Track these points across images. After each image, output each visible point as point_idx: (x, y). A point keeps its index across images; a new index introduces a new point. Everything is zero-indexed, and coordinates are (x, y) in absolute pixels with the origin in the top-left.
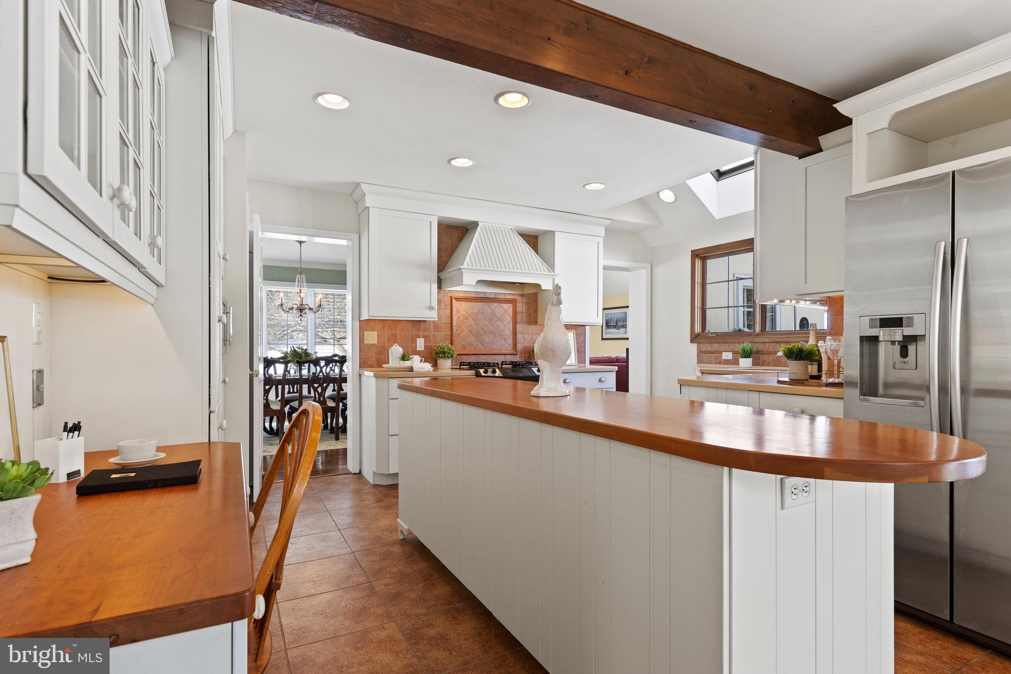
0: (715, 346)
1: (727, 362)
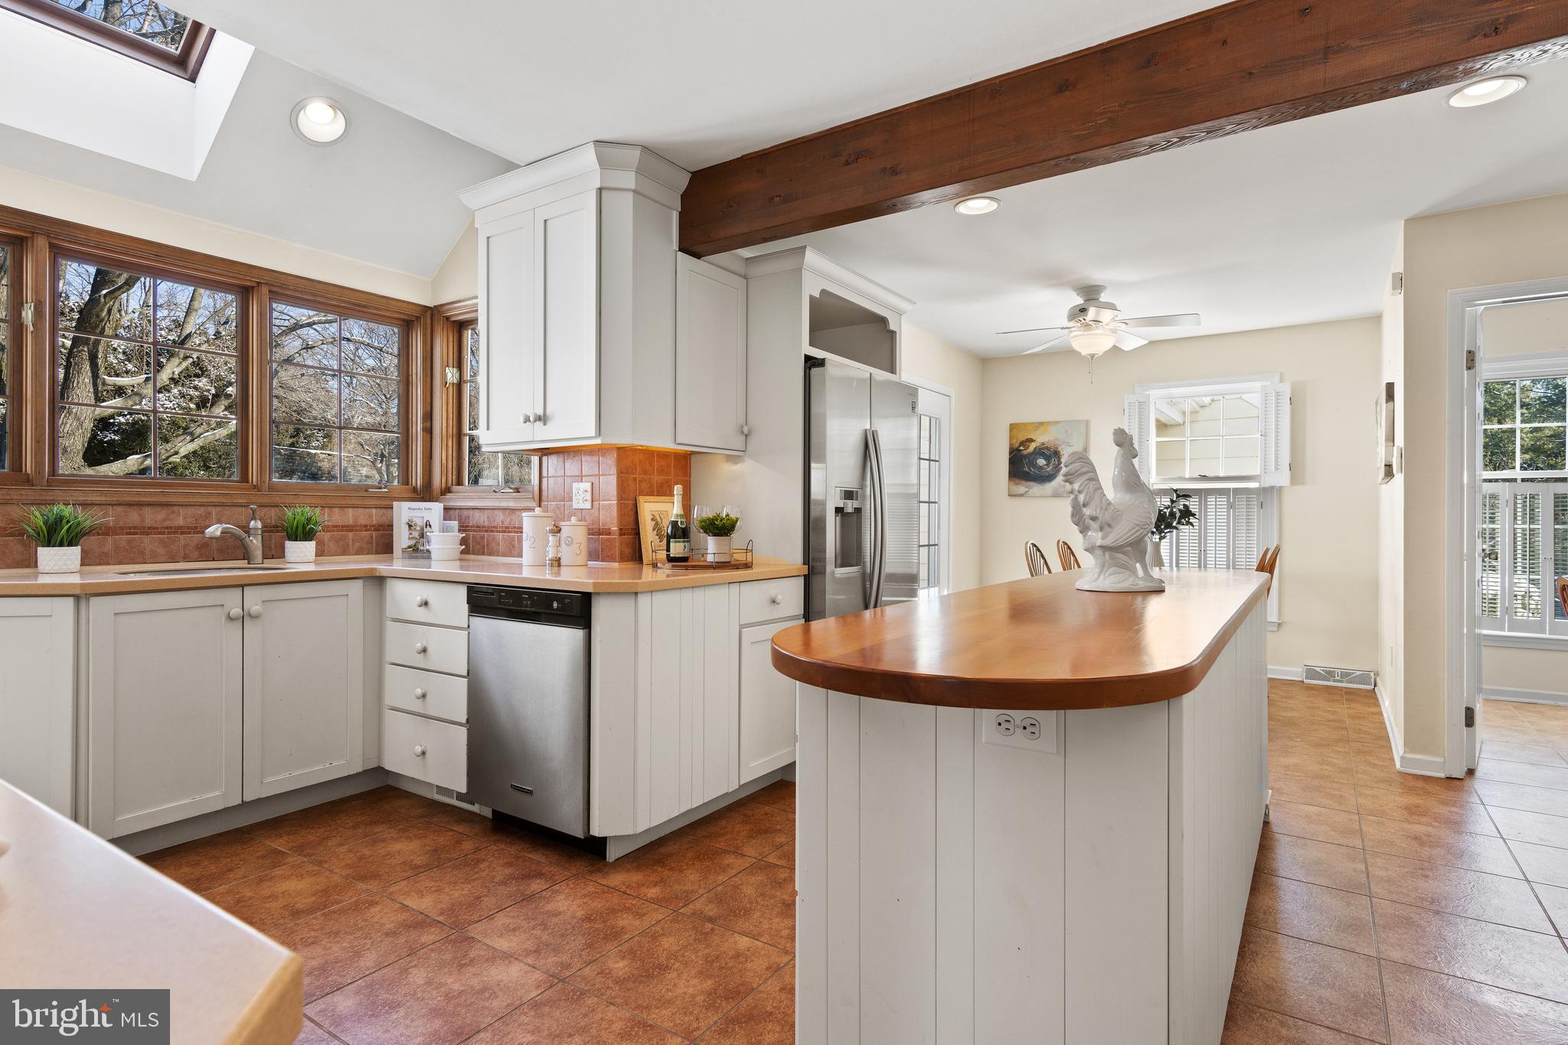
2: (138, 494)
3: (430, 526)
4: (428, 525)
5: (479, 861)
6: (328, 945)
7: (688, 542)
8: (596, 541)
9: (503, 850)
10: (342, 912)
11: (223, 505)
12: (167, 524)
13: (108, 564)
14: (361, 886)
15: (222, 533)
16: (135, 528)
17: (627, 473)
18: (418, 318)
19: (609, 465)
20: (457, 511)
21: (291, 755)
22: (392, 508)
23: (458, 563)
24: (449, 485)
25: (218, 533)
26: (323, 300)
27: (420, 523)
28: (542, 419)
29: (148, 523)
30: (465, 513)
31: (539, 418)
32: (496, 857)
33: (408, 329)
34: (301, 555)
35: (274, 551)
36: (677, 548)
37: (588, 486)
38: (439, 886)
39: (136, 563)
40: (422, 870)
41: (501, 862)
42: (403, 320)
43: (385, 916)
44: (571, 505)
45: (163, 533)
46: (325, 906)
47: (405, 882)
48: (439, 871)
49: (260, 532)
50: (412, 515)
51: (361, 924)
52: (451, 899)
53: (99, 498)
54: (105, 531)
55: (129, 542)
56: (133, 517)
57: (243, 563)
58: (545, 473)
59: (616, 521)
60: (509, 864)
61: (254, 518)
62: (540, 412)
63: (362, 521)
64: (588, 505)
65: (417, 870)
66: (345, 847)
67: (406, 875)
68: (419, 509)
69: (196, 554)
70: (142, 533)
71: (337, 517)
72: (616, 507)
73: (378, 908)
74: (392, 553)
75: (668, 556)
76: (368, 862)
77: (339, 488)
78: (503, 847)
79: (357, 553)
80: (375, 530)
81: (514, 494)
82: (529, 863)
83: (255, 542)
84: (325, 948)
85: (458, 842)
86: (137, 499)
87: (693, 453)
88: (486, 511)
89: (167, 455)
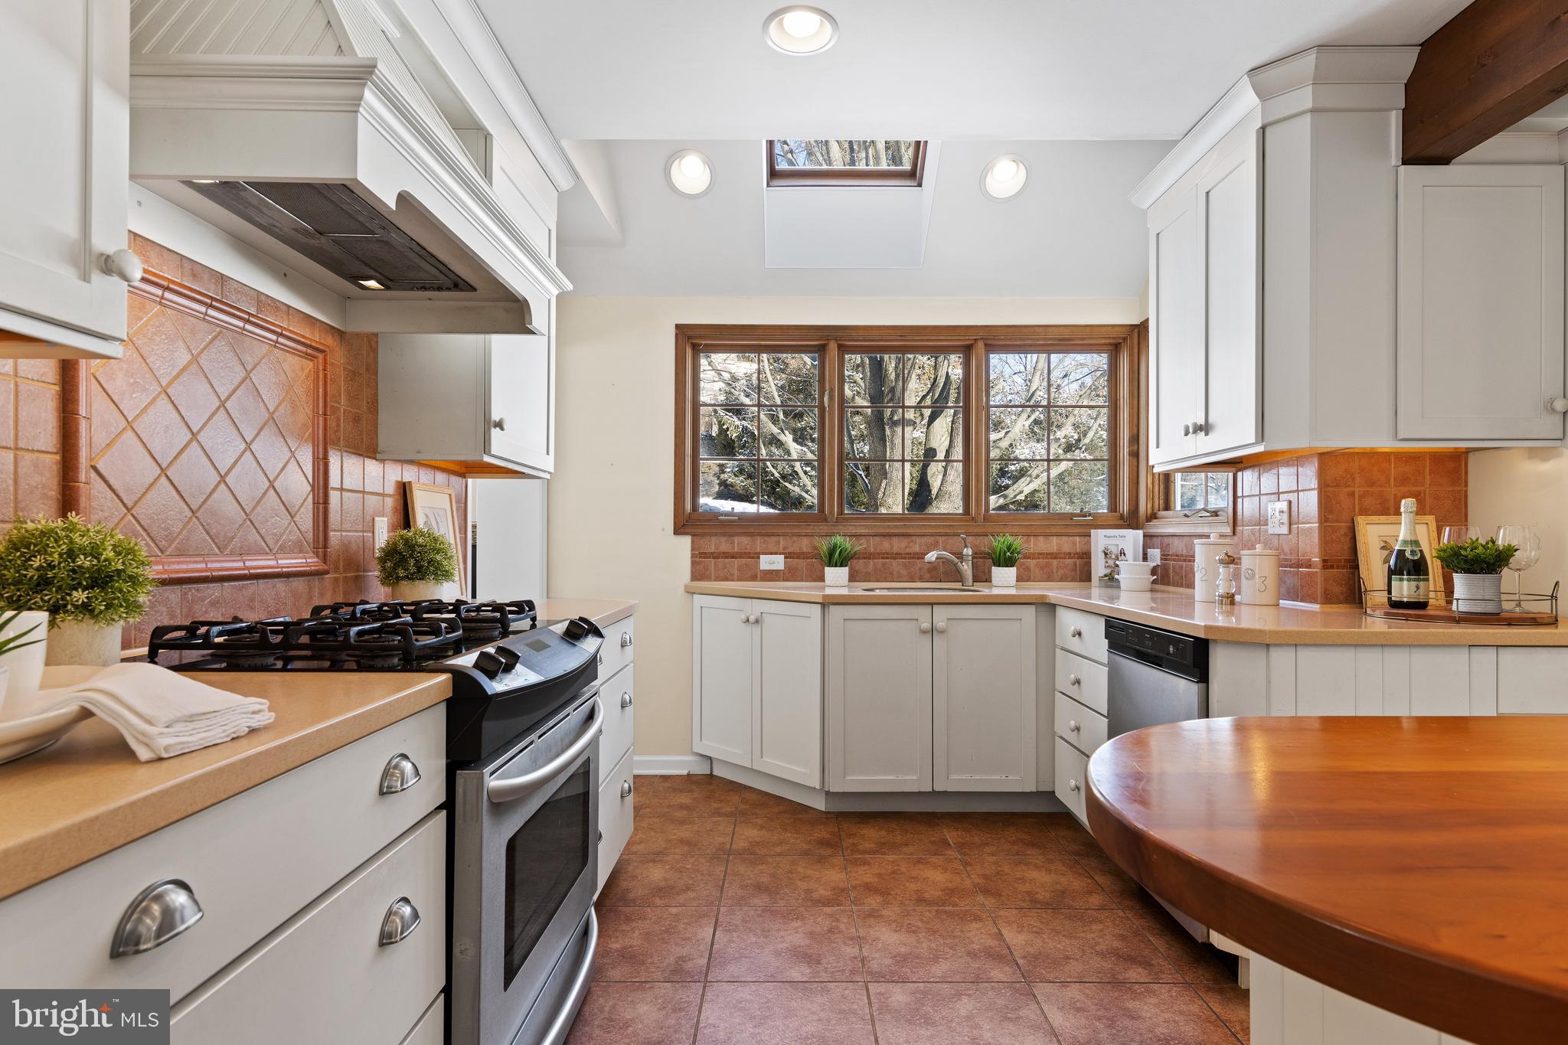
0: (740, 543)
1: (771, 576)
2: (889, 527)
3: (1125, 555)
4: (1122, 553)
5: (1095, 920)
6: (923, 939)
7: (1424, 580)
8: (1294, 575)
9: (1128, 919)
10: (950, 914)
11: (946, 535)
12: (908, 550)
13: (870, 581)
14: (981, 898)
15: (936, 559)
16: (887, 553)
17: (1337, 486)
18: (1125, 339)
19: (1309, 476)
20: (1160, 538)
21: (972, 760)
22: (1090, 536)
23: (1149, 595)
24: (1156, 511)
25: (934, 559)
26: (1031, 342)
27: (1115, 551)
28: (1205, 428)
29: (896, 549)
30: (1166, 540)
31: (1198, 428)
32: (1114, 924)
33: (1117, 352)
34: (1004, 579)
35: (982, 577)
36: (1404, 589)
37: (1284, 506)
38: (1041, 929)
39: (888, 581)
40: (1039, 906)
41: (1117, 931)
42: (1111, 344)
43: (979, 935)
44: (1267, 530)
45: (905, 558)
46: (944, 904)
47: (1017, 911)
48: (1052, 915)
49: (970, 558)
50: (1106, 543)
51: (957, 933)
52: (1042, 946)
53: (864, 531)
54: (867, 556)
55: (884, 564)
56: (886, 545)
57: (958, 585)
58: (1239, 493)
59: (1316, 550)
60: (1123, 938)
61: (966, 546)
62: (1201, 421)
63: (1066, 548)
64: (1284, 530)
65: (1034, 903)
66: (994, 858)
67: (1023, 904)
68: (1114, 536)
69: (927, 576)
70: (892, 558)
71: (1041, 545)
72: (1317, 531)
73: (979, 925)
74: (1091, 581)
75: (1389, 599)
76: (1000, 879)
77: (1045, 517)
78: (1130, 916)
79: (1061, 580)
80: (1079, 558)
81: (1211, 518)
82: (1144, 946)
83: (967, 568)
84: (918, 942)
85: (1090, 893)
86: (887, 531)
87: (1468, 451)
88: (1185, 538)
89: (1014, 494)
